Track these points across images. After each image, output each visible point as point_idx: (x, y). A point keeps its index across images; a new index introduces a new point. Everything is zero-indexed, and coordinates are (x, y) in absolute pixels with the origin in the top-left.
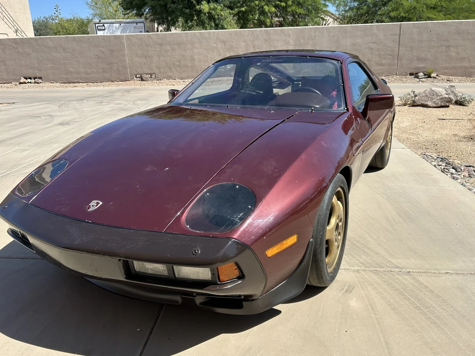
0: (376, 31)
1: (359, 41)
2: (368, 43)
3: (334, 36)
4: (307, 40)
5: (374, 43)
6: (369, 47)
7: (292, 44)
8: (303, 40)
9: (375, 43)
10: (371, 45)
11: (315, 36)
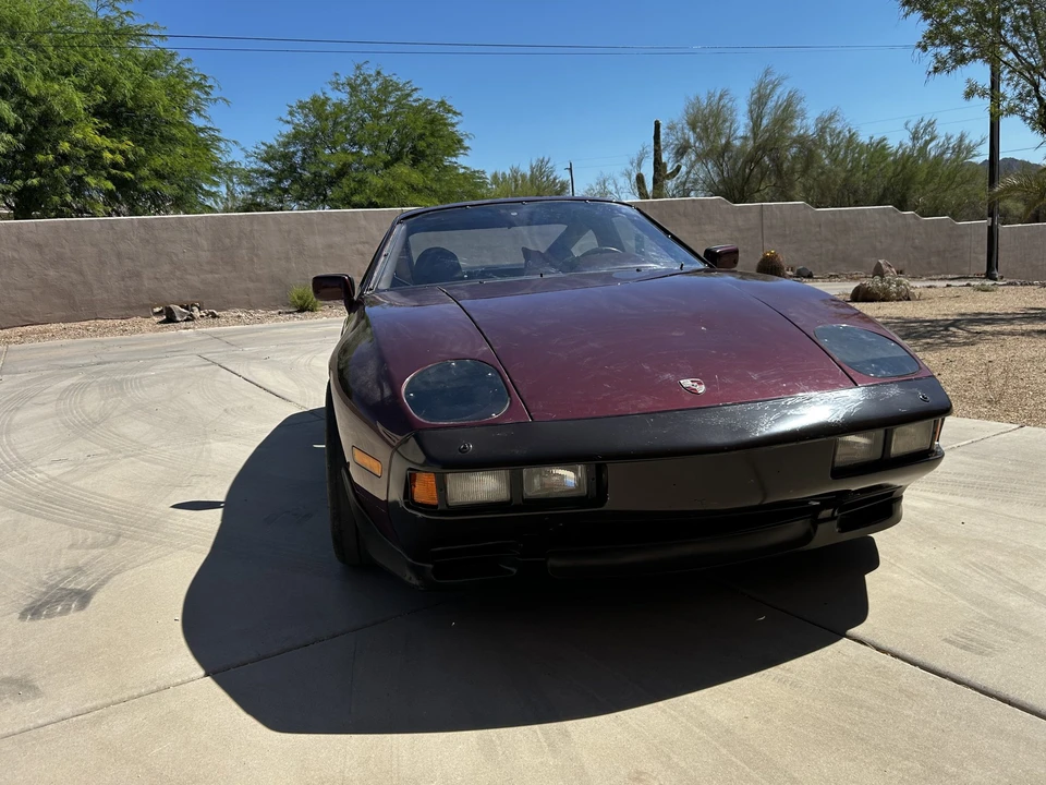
0: (363, 222)
1: (337, 239)
2: (355, 244)
3: (289, 232)
4: (236, 240)
5: (364, 243)
6: (358, 250)
7: (206, 248)
8: (227, 241)
9: (367, 243)
10: (360, 247)
11: (251, 231)
